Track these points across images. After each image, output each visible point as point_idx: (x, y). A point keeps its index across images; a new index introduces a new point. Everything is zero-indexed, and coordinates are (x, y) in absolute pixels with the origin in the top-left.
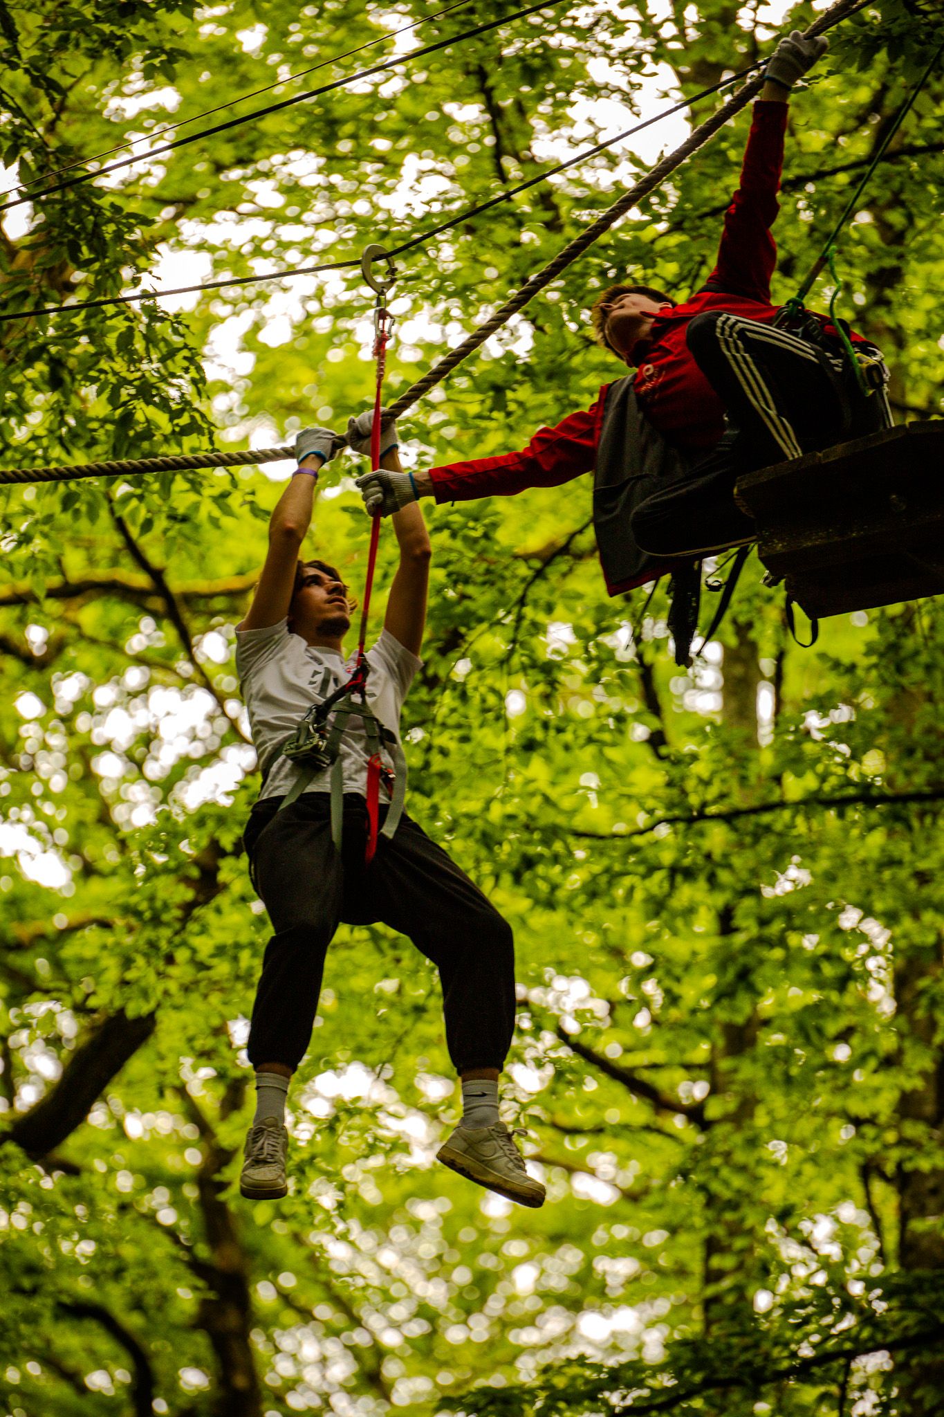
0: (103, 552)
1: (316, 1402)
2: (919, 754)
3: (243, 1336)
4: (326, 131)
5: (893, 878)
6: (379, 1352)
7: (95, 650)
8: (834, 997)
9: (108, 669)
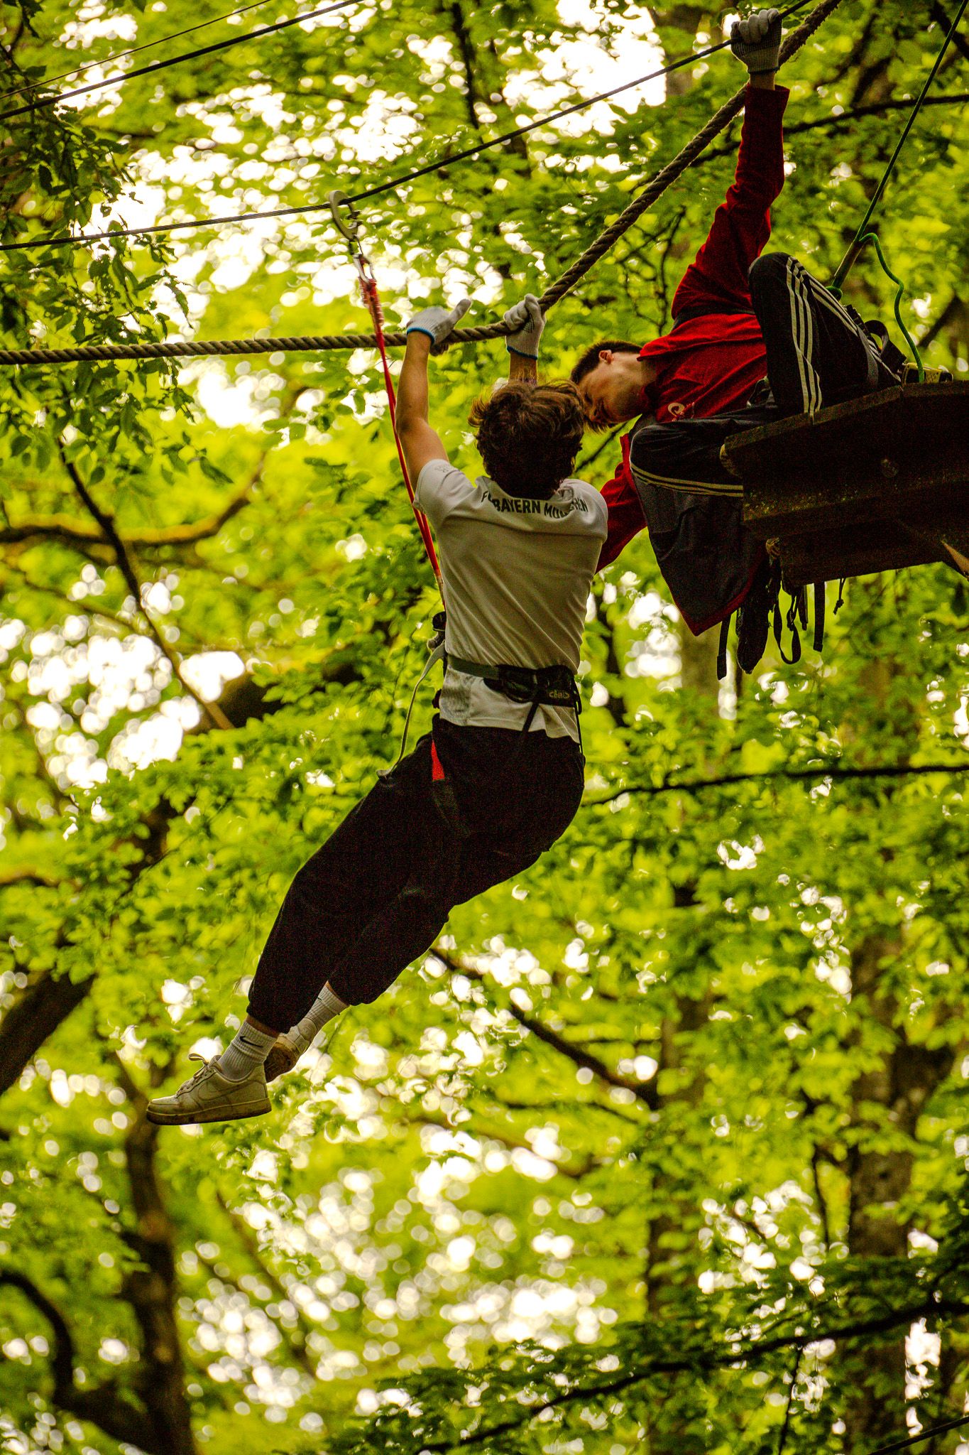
0: (46, 497)
1: (237, 1375)
2: (889, 728)
3: (168, 1307)
4: (292, 66)
5: (859, 854)
6: (305, 1326)
7: (37, 596)
8: (794, 973)
9: (47, 618)
